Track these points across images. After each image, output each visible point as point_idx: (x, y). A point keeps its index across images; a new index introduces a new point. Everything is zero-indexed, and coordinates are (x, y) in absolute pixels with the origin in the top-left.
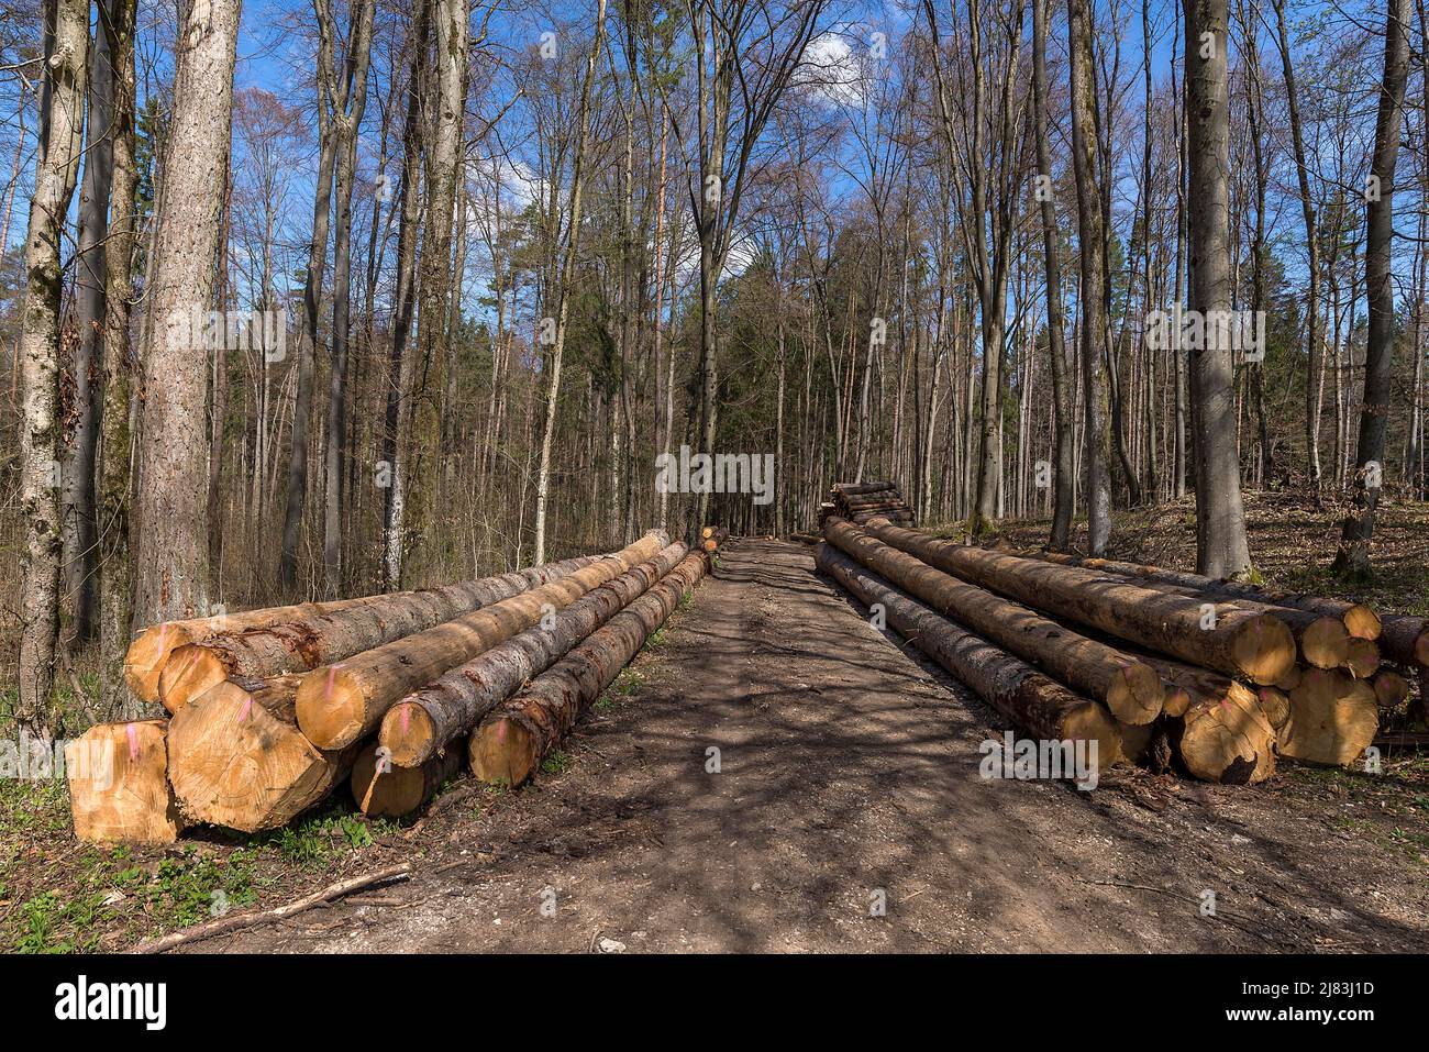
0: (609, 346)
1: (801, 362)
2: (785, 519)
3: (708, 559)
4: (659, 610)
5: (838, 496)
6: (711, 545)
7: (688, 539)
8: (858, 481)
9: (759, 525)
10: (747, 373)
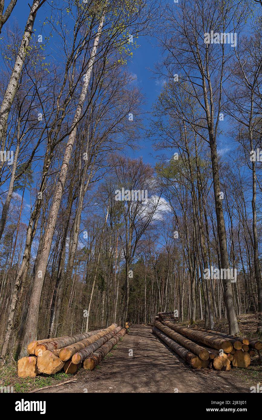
0: (103, 280)
1: (150, 283)
2: (147, 320)
3: (127, 330)
4: (116, 341)
5: (159, 315)
6: (127, 327)
7: (122, 326)
8: (165, 311)
9: (140, 321)
10: (137, 285)
